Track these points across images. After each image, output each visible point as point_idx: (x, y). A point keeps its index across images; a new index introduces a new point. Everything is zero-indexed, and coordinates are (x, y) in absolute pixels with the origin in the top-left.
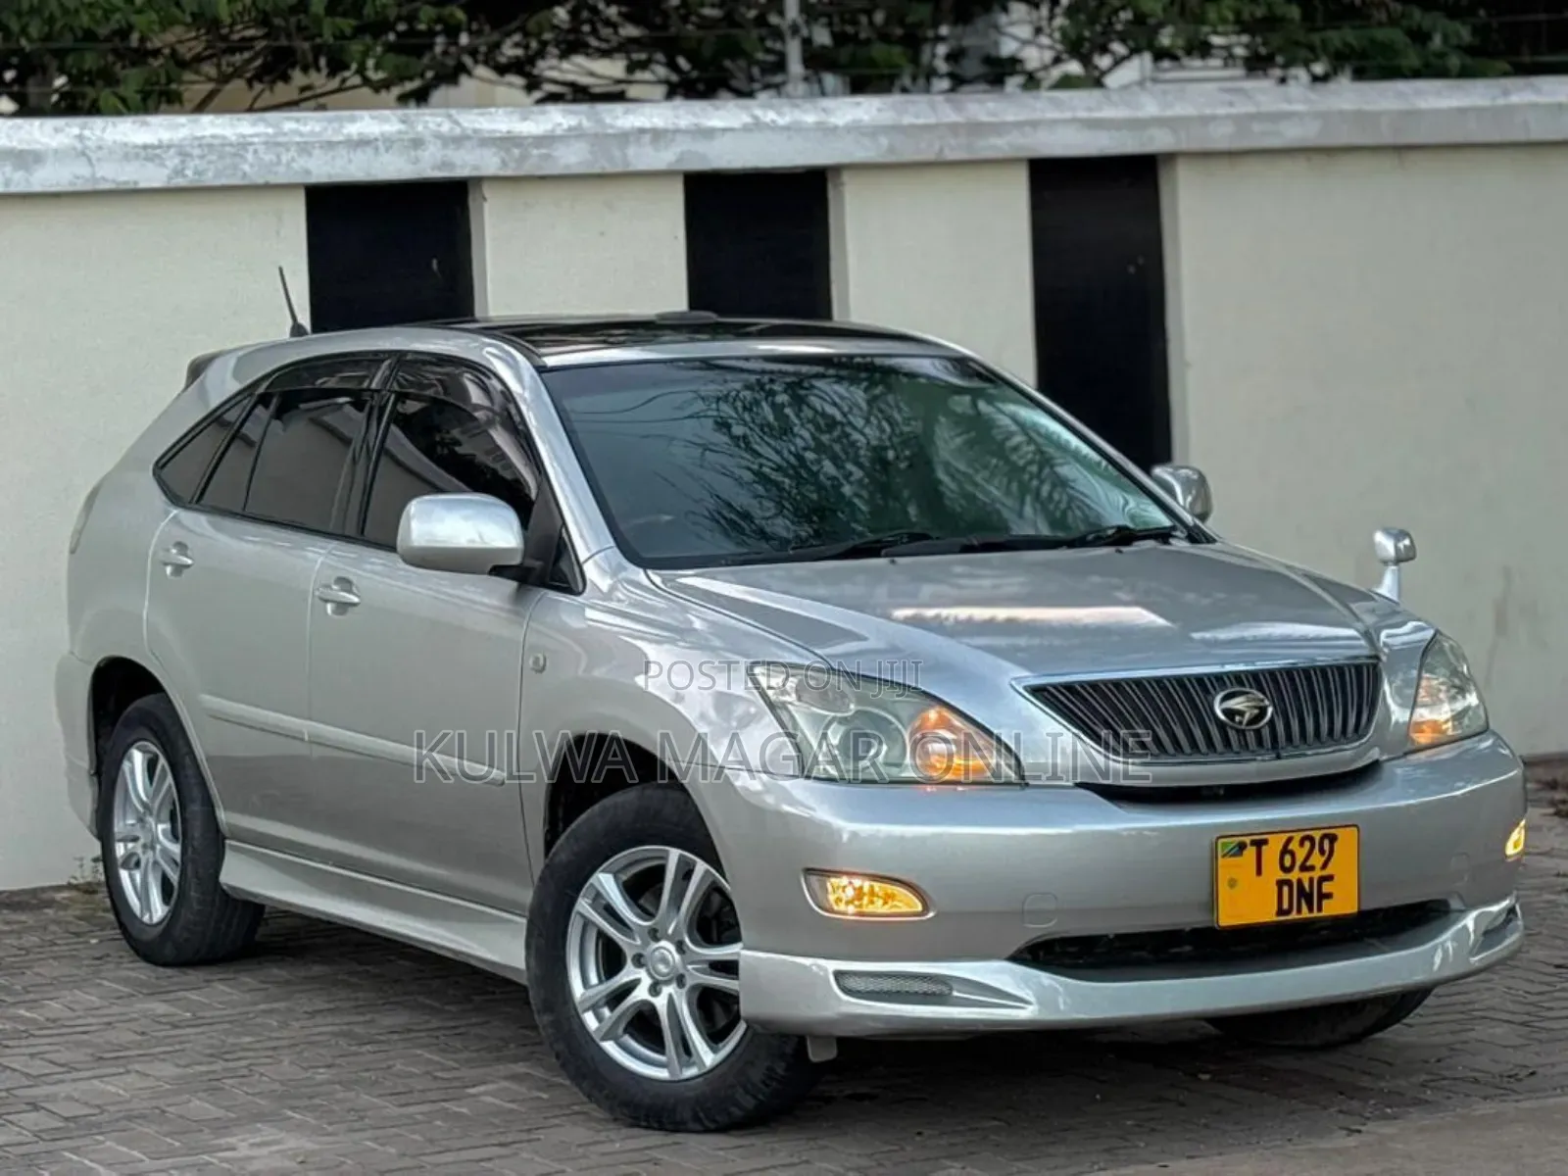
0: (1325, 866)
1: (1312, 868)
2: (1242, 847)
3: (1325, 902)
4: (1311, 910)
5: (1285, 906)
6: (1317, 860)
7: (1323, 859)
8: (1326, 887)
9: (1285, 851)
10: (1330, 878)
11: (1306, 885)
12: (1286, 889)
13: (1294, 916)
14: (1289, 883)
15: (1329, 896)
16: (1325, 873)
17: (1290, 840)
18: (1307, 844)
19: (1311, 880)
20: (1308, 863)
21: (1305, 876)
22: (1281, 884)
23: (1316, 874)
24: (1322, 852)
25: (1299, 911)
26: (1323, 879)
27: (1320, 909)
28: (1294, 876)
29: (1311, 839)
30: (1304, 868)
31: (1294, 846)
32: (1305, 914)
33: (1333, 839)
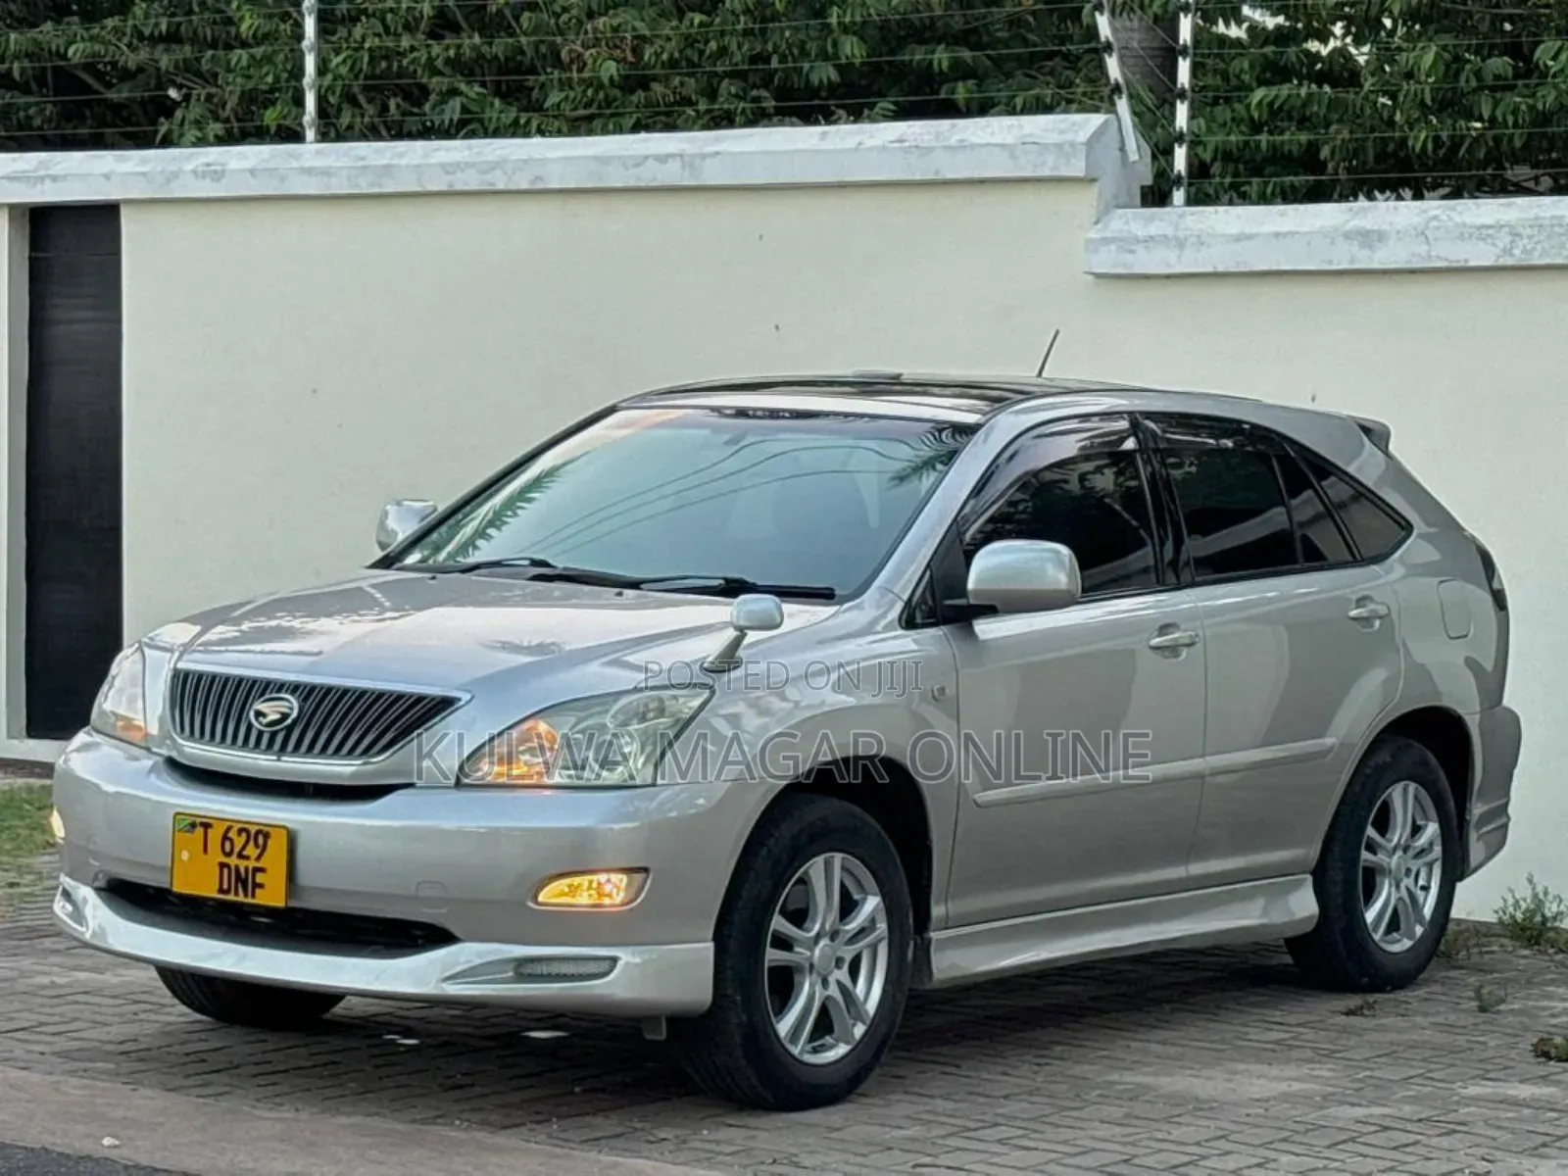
0: (258, 858)
1: (247, 858)
2: (193, 826)
3: (258, 891)
4: (246, 895)
5: (225, 886)
6: (251, 851)
7: (258, 851)
8: (260, 878)
9: (225, 838)
10: (262, 870)
11: (242, 871)
12: (226, 871)
13: (231, 897)
14: (228, 866)
15: (261, 886)
16: (258, 865)
17: (229, 829)
18: (244, 835)
19: (247, 869)
20: (245, 853)
21: (242, 864)
22: (222, 865)
23: (252, 864)
24: (256, 845)
25: (236, 894)
26: (257, 870)
27: (253, 896)
28: (233, 861)
29: (247, 831)
30: (241, 856)
31: (232, 834)
32: (241, 898)
33: (266, 836)
